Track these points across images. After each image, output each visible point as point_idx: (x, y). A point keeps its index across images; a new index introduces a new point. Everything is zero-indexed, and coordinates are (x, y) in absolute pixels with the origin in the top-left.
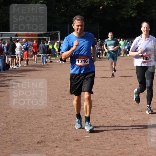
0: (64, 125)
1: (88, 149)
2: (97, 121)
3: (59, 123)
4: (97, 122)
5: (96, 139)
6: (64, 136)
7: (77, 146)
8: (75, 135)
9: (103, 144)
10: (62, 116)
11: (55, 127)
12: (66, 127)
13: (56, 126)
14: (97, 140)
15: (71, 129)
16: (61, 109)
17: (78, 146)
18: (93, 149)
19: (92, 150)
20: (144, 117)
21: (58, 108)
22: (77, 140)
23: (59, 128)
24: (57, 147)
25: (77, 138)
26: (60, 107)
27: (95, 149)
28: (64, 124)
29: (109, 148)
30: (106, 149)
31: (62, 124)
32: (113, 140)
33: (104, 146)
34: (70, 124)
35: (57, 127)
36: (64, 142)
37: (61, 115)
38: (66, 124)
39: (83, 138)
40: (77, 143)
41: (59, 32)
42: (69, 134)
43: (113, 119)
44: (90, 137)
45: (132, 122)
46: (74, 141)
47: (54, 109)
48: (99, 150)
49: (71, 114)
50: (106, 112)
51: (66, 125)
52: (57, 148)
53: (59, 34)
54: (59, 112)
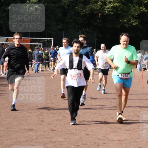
0: (44, 142)
2: (80, 138)
3: (39, 139)
4: (80, 140)
10: (44, 131)
11: (34, 143)
12: (46, 144)
13: (35, 141)
16: (44, 123)
20: (131, 137)
21: (40, 122)
26: (43, 121)
28: (45, 140)
31: (42, 141)
34: (51, 140)
35: (36, 143)
37: (43, 130)
41: (53, 39)
43: (98, 138)
45: (118, 142)
47: (37, 123)
49: (53, 130)
50: (91, 129)
51: (46, 142)
53: (53, 41)
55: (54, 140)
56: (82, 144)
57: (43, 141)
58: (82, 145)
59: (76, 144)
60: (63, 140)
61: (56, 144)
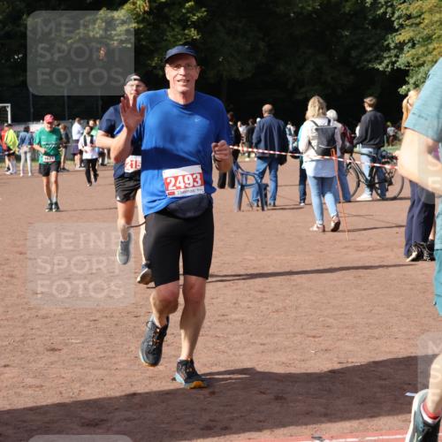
1: (78, 369)
3: (10, 313)
5: (97, 346)
6: (22, 342)
7: (52, 363)
8: (48, 338)
9: (111, 358)
10: (18, 296)
12: (28, 321)
14: (98, 348)
15: (38, 326)
16: (15, 280)
17: (56, 362)
18: (88, 368)
19: (88, 370)
21: (8, 278)
22: (53, 350)
23: (10, 323)
24: (5, 366)
25: (53, 346)
26: (12, 276)
27: (93, 369)
28: (23, 313)
29: (124, 365)
30: (118, 367)
31: (17, 316)
32: (133, 348)
33: (114, 360)
34: (36, 314)
35: (6, 322)
36: (23, 356)
37: (16, 294)
38: (27, 315)
39: (66, 345)
40: (53, 357)
41: (9, 105)
42: (34, 337)
44: (82, 343)
46: (46, 353)
48: (102, 372)
51: (27, 317)
52: (7, 368)
53: (9, 110)
54: (11, 287)
55: (43, 312)
56: (103, 317)
57: (21, 316)
58: (104, 319)
59: (91, 318)
60: (61, 311)
61: (49, 320)
